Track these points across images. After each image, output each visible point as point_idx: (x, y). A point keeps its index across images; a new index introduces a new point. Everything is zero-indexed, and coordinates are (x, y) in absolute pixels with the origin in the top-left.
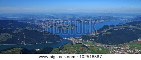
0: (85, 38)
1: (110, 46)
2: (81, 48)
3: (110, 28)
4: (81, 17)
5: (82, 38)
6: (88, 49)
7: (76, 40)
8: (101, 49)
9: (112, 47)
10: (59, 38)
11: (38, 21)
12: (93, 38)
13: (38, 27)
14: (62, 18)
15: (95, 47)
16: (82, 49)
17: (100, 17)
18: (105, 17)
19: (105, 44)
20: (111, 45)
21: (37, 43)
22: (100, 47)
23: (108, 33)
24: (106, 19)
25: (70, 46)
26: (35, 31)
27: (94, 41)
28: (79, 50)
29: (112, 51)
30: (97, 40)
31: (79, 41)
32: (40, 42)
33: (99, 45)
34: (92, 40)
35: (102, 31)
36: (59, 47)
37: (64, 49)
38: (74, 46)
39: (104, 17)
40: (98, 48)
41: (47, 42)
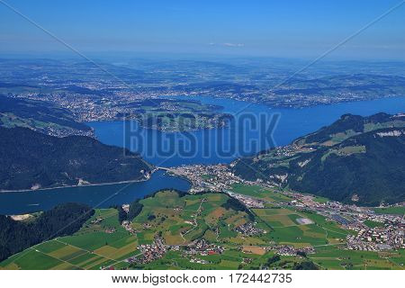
0: (246, 169)
1: (353, 207)
2: (219, 212)
3: (369, 128)
4: (258, 78)
6: (252, 217)
7: (212, 176)
8: (307, 221)
9: (360, 212)
10: (138, 165)
11: (73, 89)
12: (282, 170)
13: (59, 116)
14: (175, 80)
15: (285, 212)
16: (222, 219)
17: (343, 77)
18: (361, 79)
19: (332, 199)
20: (358, 204)
21: (34, 188)
22: (307, 212)
24: (365, 88)
25: (172, 201)
26: (43, 135)
27: (284, 185)
28: (209, 221)
29: (356, 234)
30: (300, 178)
32: (50, 184)
34: (278, 181)
35: (330, 139)
36: (126, 207)
37: (140, 215)
38: (190, 202)
39: (358, 77)
40: (293, 218)
41: (81, 181)
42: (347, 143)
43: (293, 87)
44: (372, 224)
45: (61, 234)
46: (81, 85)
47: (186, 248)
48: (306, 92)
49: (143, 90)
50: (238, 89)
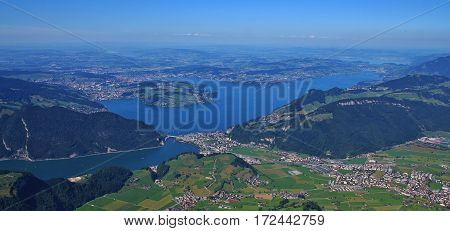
0: (241, 134)
1: (328, 160)
2: (230, 169)
3: (330, 100)
4: (229, 62)
5: (233, 136)
6: (255, 172)
7: (213, 141)
8: (297, 172)
9: (334, 164)
10: (154, 136)
11: (78, 74)
12: (271, 134)
13: (76, 96)
14: (161, 65)
15: (277, 167)
16: (234, 174)
17: (296, 60)
18: (310, 61)
19: (311, 155)
20: (331, 158)
21: (72, 156)
22: (294, 165)
23: (321, 117)
24: (313, 69)
25: (192, 162)
26: (68, 111)
27: (273, 146)
28: (224, 176)
29: (335, 179)
30: (285, 140)
31: (224, 145)
32: (85, 152)
33: (292, 157)
34: (268, 143)
36: (154, 169)
37: (168, 174)
38: (206, 163)
39: (307, 60)
40: (286, 171)
41: (109, 149)
42: (319, 111)
43: (259, 69)
44: (345, 172)
45: (109, 192)
46: (85, 70)
47: (212, 198)
48: (271, 72)
49: (139, 73)
50: (216, 71)
